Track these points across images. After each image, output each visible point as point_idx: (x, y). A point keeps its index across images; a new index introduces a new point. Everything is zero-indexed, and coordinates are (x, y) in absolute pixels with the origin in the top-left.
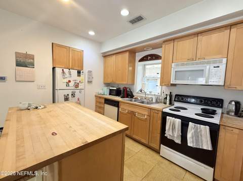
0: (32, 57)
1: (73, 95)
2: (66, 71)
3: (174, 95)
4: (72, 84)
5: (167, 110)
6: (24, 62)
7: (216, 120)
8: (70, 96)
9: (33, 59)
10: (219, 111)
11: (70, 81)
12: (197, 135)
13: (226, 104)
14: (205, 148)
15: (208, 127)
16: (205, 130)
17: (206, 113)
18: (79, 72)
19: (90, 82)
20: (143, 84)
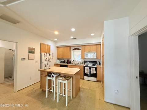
0: (34, 49)
1: (48, 64)
2: (46, 54)
3: (85, 61)
4: (47, 60)
5: (85, 66)
6: (31, 51)
7: (96, 66)
8: (47, 65)
9: (34, 50)
10: (96, 64)
11: (47, 58)
12: (93, 70)
13: (97, 62)
14: (95, 73)
15: (94, 68)
16: (94, 69)
17: (94, 65)
18: (49, 54)
19: (52, 58)
20: (75, 58)
